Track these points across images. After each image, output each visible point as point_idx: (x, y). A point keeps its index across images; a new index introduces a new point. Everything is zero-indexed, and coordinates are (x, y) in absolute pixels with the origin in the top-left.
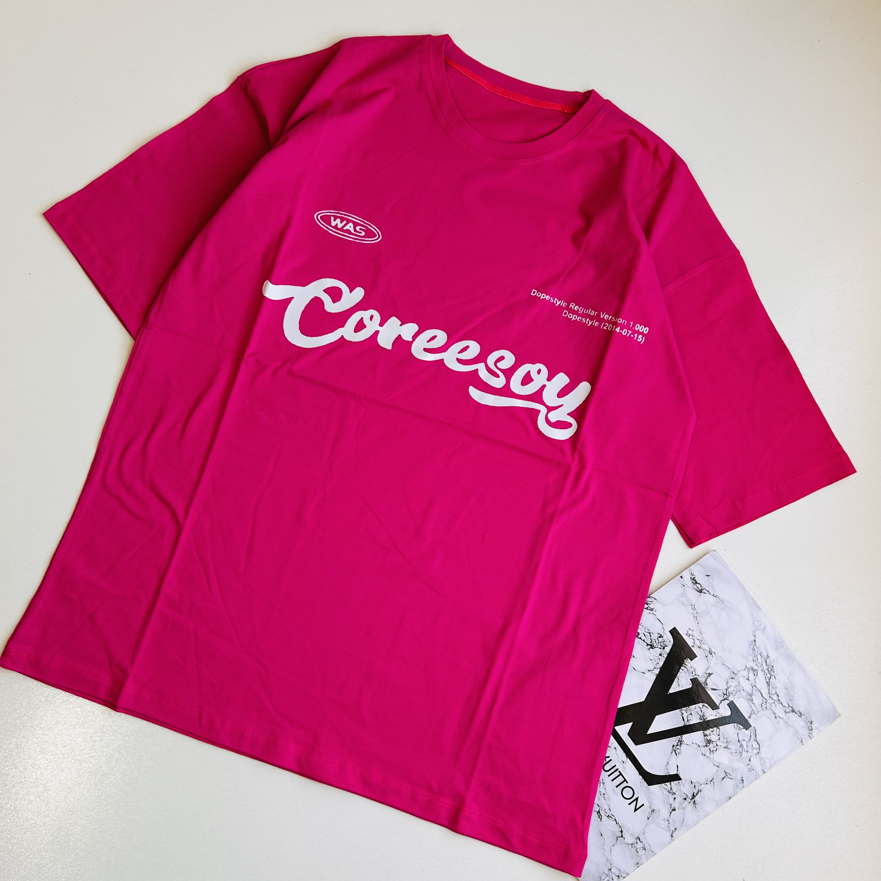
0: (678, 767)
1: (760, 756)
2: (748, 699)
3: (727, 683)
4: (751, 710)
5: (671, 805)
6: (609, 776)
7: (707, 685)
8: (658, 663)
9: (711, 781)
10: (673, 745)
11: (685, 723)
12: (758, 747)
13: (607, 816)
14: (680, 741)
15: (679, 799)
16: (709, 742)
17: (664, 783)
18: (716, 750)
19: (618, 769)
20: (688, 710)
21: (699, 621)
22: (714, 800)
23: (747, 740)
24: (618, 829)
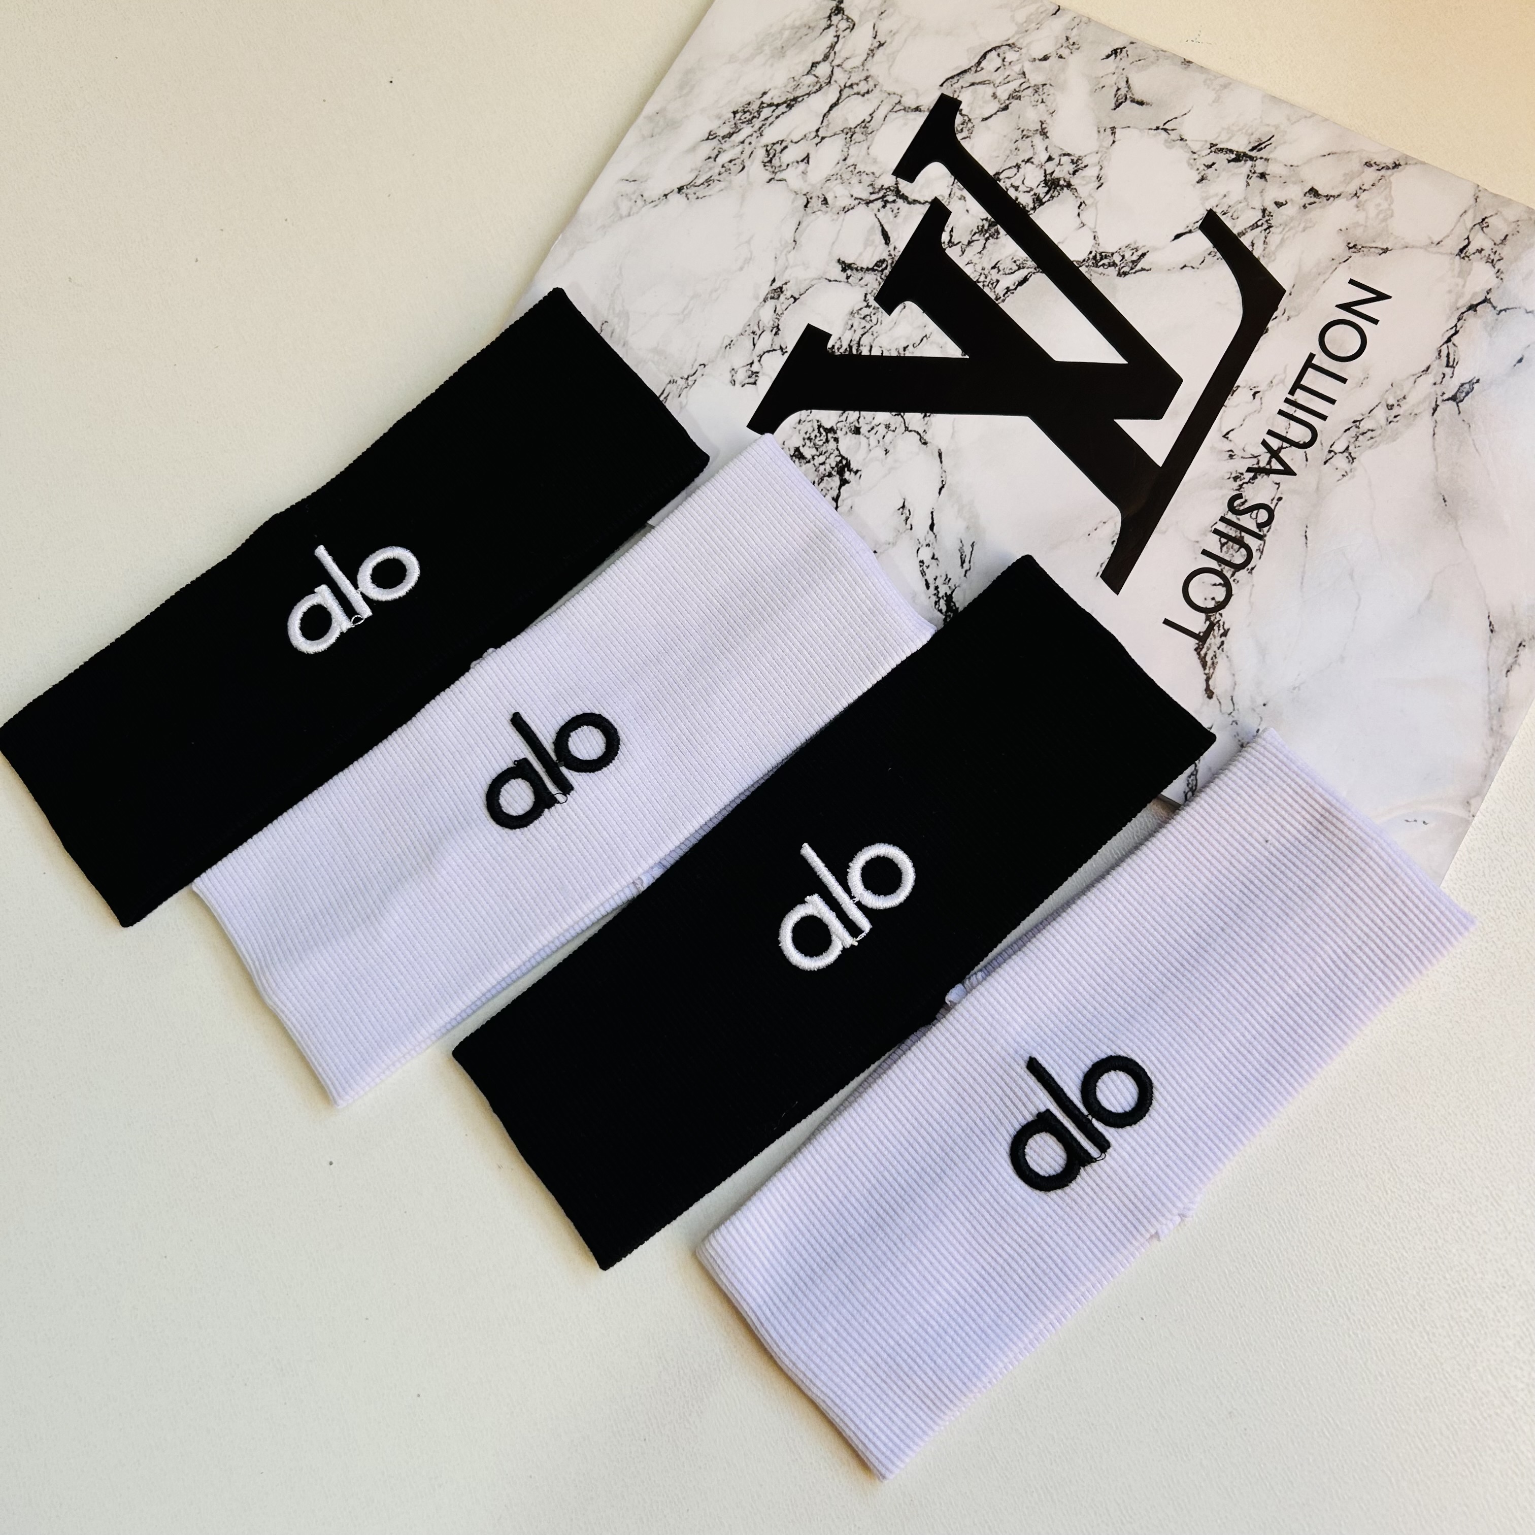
0: (1177, 237)
1: (1017, 37)
2: (866, 134)
3: (846, 210)
4: (893, 115)
5: (1304, 207)
6: (1324, 418)
7: (883, 261)
8: (887, 427)
9: (1165, 130)
10: (1119, 275)
11: (1033, 270)
12: (993, 54)
13: (1448, 371)
14: (1097, 262)
15: (1273, 193)
16: (1053, 183)
17: (1251, 253)
18: (1064, 155)
19: (1287, 401)
20: (988, 280)
21: (696, 366)
22: (1217, 100)
23: (989, 90)
24: (1472, 322)
